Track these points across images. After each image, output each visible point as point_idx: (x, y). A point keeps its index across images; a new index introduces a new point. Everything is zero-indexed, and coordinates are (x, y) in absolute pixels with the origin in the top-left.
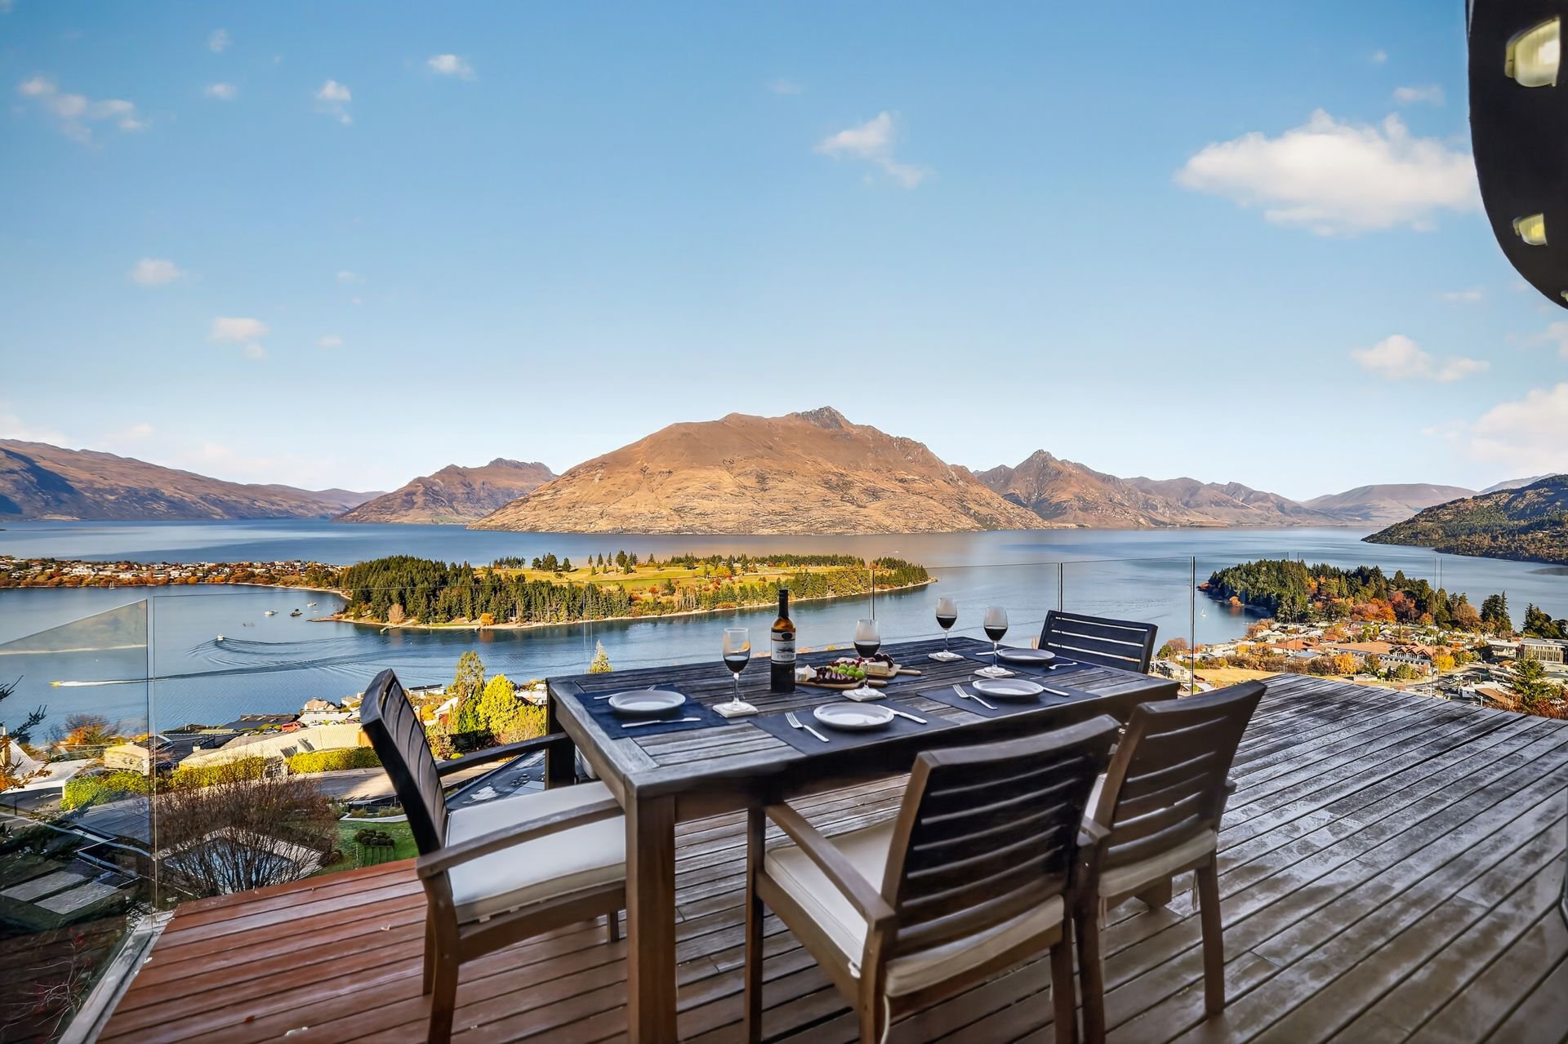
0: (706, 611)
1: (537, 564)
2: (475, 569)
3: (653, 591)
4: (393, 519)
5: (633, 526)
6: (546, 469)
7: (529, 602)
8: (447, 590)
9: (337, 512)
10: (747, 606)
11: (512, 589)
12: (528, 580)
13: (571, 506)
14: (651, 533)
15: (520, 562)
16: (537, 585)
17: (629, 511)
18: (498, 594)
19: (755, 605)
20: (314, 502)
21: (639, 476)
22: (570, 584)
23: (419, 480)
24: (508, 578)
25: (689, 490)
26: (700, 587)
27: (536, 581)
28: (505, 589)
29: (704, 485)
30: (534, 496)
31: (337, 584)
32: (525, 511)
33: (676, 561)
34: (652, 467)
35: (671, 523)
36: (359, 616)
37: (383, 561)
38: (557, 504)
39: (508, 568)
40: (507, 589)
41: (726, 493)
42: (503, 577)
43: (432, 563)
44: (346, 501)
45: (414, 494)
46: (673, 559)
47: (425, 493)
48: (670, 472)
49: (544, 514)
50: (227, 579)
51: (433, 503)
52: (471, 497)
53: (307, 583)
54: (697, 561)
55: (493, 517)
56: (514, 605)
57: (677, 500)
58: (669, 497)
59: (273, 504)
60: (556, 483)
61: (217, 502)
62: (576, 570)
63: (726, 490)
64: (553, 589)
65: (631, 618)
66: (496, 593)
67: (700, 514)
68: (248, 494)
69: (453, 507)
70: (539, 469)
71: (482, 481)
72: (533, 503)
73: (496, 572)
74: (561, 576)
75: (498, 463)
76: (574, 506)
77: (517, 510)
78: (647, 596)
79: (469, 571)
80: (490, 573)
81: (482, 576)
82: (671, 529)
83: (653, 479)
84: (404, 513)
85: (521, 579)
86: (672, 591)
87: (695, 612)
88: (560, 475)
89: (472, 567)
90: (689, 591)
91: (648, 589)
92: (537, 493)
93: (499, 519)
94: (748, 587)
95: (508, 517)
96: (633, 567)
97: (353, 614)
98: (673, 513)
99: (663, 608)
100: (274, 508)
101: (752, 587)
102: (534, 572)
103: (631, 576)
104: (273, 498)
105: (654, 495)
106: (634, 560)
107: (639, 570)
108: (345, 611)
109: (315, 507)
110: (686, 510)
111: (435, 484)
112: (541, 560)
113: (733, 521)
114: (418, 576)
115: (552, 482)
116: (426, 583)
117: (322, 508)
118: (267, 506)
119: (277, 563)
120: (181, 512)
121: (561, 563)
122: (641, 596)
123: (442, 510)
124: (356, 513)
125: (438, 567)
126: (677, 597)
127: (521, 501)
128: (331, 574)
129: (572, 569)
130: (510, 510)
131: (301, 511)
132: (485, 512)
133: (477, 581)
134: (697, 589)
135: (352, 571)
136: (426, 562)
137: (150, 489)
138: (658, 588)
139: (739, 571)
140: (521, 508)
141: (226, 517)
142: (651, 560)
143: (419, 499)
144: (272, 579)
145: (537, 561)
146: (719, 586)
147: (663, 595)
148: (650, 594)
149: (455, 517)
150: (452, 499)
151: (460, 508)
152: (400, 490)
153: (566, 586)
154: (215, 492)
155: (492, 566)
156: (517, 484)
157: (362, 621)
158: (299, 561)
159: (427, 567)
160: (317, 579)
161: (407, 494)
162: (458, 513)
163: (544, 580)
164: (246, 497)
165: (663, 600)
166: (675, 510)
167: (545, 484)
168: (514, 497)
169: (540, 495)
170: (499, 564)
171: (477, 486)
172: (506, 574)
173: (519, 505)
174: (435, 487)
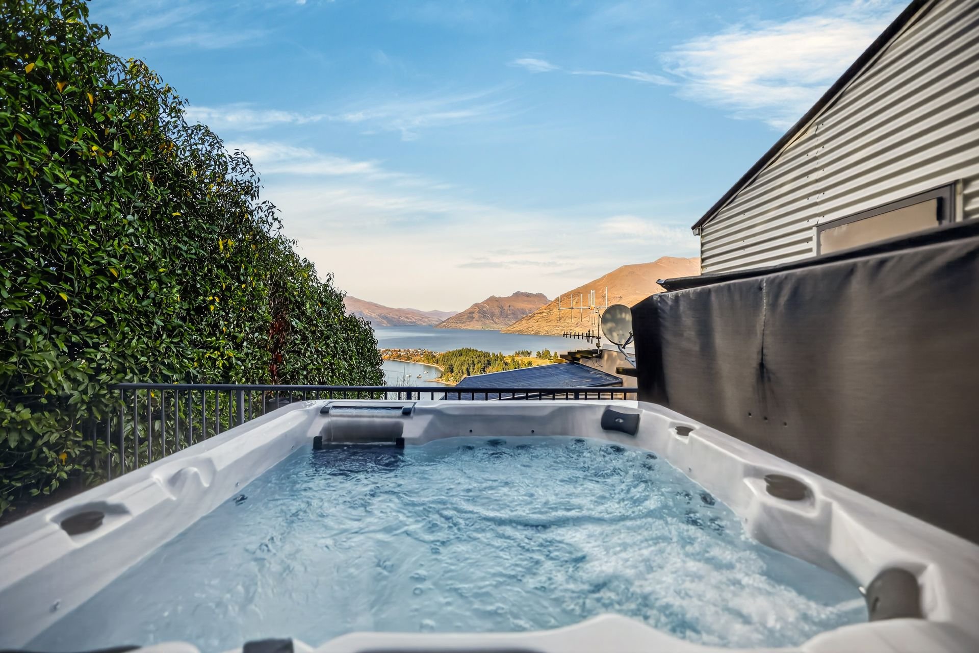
1: (539, 355)
2: (505, 357)
4: (463, 327)
6: (545, 297)
8: (490, 368)
9: (436, 323)
12: (534, 365)
13: (559, 319)
15: (529, 353)
20: (426, 318)
21: (601, 300)
23: (476, 305)
24: (523, 363)
30: (538, 314)
31: (437, 362)
32: (532, 322)
34: (609, 294)
36: (447, 380)
37: (459, 351)
38: (550, 319)
39: (523, 356)
42: (520, 362)
43: (483, 352)
44: (440, 317)
45: (473, 313)
47: (479, 312)
48: (621, 297)
49: (544, 324)
50: (390, 357)
51: (483, 318)
52: (503, 315)
53: (424, 361)
55: (514, 326)
59: (408, 318)
60: (550, 305)
61: (385, 317)
68: (397, 313)
69: (493, 320)
70: (540, 297)
71: (509, 305)
72: (537, 317)
73: (516, 358)
75: (518, 295)
77: (528, 322)
79: (502, 358)
80: (513, 359)
81: (509, 361)
83: (610, 302)
84: (468, 323)
85: (530, 364)
88: (553, 300)
89: (503, 355)
92: (539, 312)
93: (518, 327)
95: (523, 326)
97: (444, 379)
100: (408, 320)
102: (537, 360)
104: (408, 316)
108: (441, 377)
109: (426, 320)
111: (484, 307)
112: (541, 353)
114: (476, 360)
115: (548, 305)
116: (480, 364)
117: (429, 321)
118: (406, 320)
119: (410, 350)
121: (553, 354)
123: (487, 322)
124: (445, 324)
125: (486, 355)
127: (530, 316)
128: (435, 357)
130: (524, 322)
131: (420, 322)
132: (509, 322)
133: (506, 364)
135: (444, 356)
136: (480, 352)
137: (359, 311)
140: (530, 321)
141: (389, 325)
143: (476, 316)
144: (408, 358)
145: (539, 353)
149: (494, 326)
150: (493, 315)
151: (497, 320)
152: (467, 311)
154: (384, 312)
155: (514, 355)
156: (526, 306)
157: (448, 383)
158: (420, 349)
159: (480, 355)
160: (428, 359)
161: (470, 313)
162: (495, 323)
164: (397, 315)
167: (545, 306)
168: (527, 314)
169: (541, 313)
170: (518, 354)
171: (506, 308)
172: (522, 360)
173: (529, 319)
174: (485, 309)
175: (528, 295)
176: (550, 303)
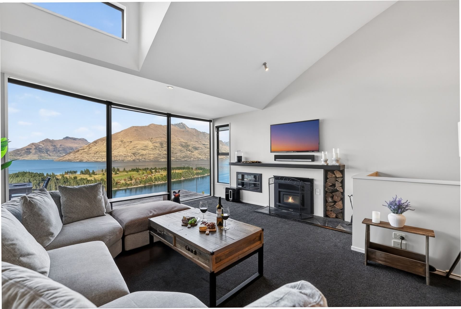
0: (143, 185)
1: (82, 173)
2: (57, 175)
3: (125, 180)
4: (21, 158)
5: (119, 159)
6: (86, 140)
10: (156, 183)
11: (72, 181)
12: (78, 178)
13: (95, 153)
14: (125, 161)
15: (75, 172)
17: (116, 154)
18: (66, 184)
19: (159, 183)
21: (120, 143)
22: (95, 179)
23: (33, 144)
24: (70, 178)
25: (137, 147)
26: (141, 178)
27: (81, 178)
28: (69, 181)
29: (143, 146)
30: (81, 150)
32: (77, 155)
33: (133, 170)
34: (125, 140)
35: (132, 158)
37: (15, 174)
38: (90, 152)
39: (70, 174)
40: (70, 181)
41: (150, 148)
42: (68, 177)
43: (38, 174)
45: (30, 149)
46: (132, 169)
47: (36, 149)
48: (131, 142)
49: (85, 155)
51: (39, 152)
52: (56, 150)
54: (140, 170)
55: (65, 157)
57: (133, 151)
58: (131, 150)
60: (90, 146)
62: (96, 174)
63: (150, 147)
64: (88, 181)
65: (117, 189)
66: (65, 183)
67: (141, 155)
69: (48, 154)
70: (84, 140)
71: (60, 144)
73: (65, 176)
74: (91, 176)
75: (67, 138)
76: (96, 153)
77: (75, 154)
78: (123, 182)
79: (53, 176)
80: (63, 176)
81: (59, 177)
82: (132, 160)
83: (125, 144)
84: (26, 156)
85: (75, 178)
86: (131, 180)
87: (139, 186)
88: (91, 142)
89: (55, 174)
90: (137, 179)
91: (123, 179)
92: (82, 148)
93: (67, 157)
94: (157, 177)
95: (71, 157)
96: (118, 172)
98: (132, 154)
99: (129, 185)
101: (158, 177)
102: (81, 175)
103: (117, 175)
105: (125, 149)
106: (118, 170)
107: (120, 173)
110: (137, 154)
111: (40, 146)
112: (83, 171)
113: (152, 157)
114: (32, 179)
115: (88, 145)
116: (35, 181)
121: (91, 172)
122: (120, 181)
123: (43, 155)
126: (133, 181)
127: (76, 151)
129: (95, 174)
130: (72, 154)
132: (61, 155)
133: (57, 179)
134: (140, 178)
136: (35, 173)
138: (126, 179)
139: (154, 172)
140: (76, 153)
142: (124, 170)
143: (33, 151)
146: (147, 177)
147: (128, 181)
148: (124, 181)
149: (49, 157)
150: (47, 151)
151: (51, 154)
152: (25, 148)
153: (93, 179)
155: (64, 174)
156: (74, 145)
159: (36, 175)
161: (27, 149)
162: (50, 155)
163: (85, 178)
165: (128, 182)
166: (133, 154)
167: (86, 146)
168: (73, 150)
169: (83, 149)
170: (67, 173)
171: (58, 146)
172: (69, 176)
173: (75, 153)
174: (41, 147)
175: (75, 139)
176: (89, 144)
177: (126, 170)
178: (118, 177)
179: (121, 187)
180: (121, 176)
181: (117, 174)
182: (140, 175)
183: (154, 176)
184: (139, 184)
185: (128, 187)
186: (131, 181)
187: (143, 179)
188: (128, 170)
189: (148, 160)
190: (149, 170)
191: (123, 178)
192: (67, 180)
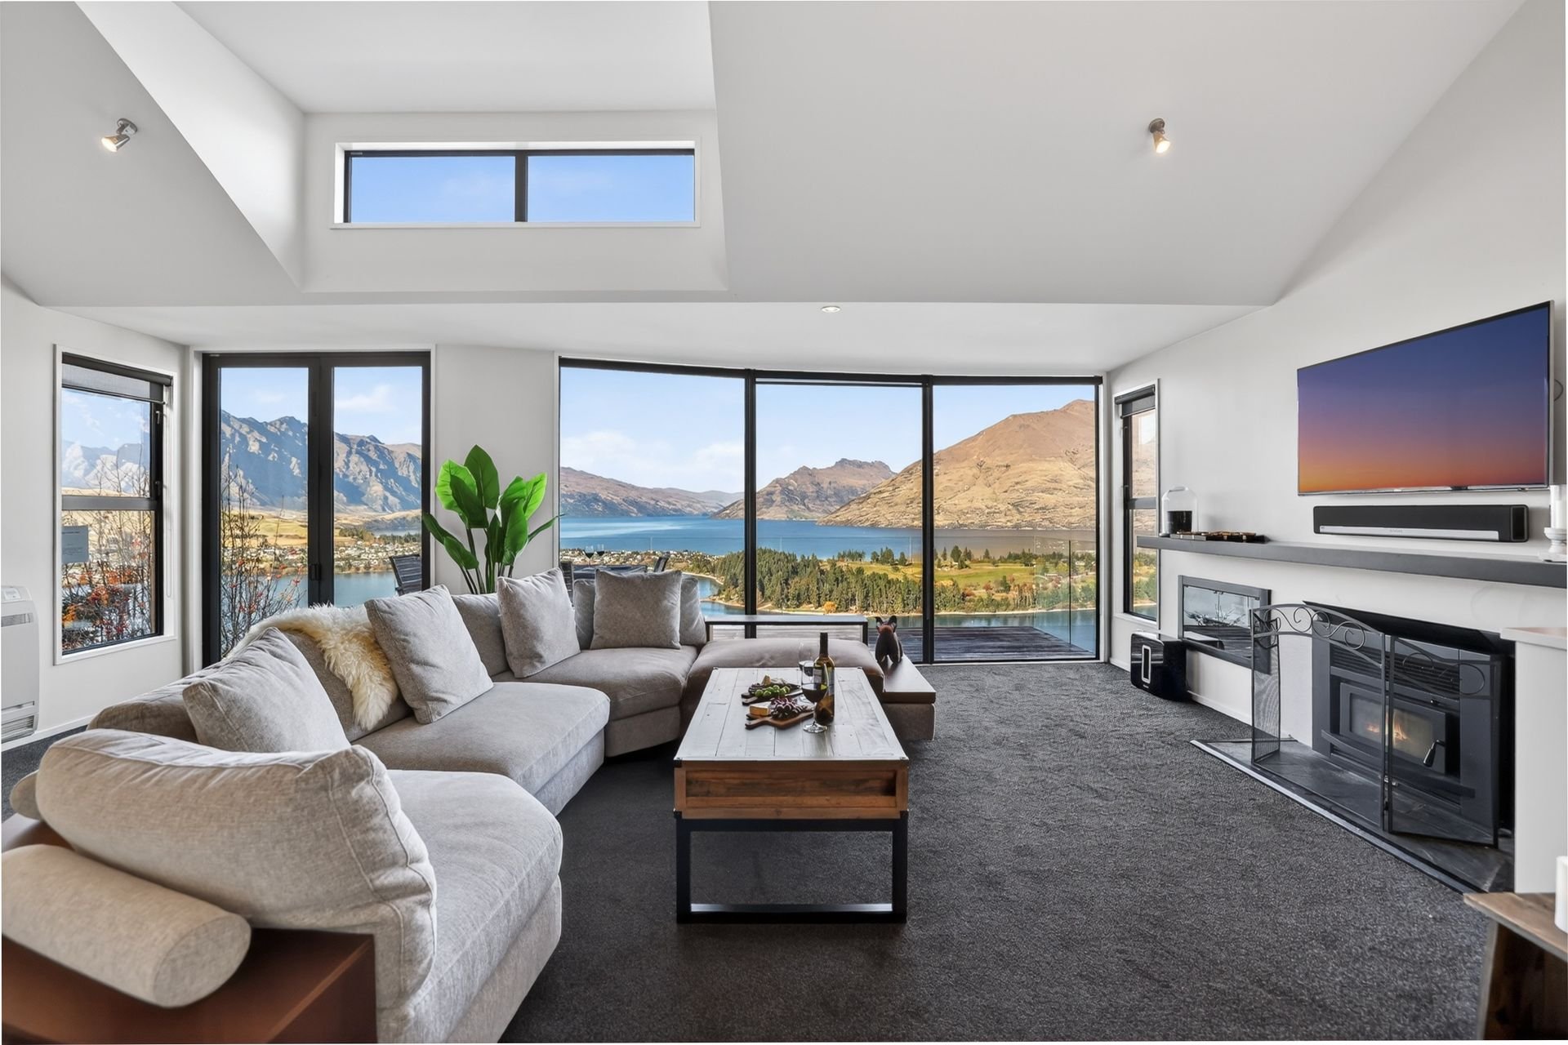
1: (875, 559)
2: (821, 561)
3: (987, 588)
5: (970, 521)
6: (886, 467)
7: (867, 594)
8: (797, 579)
9: (716, 511)
10: (1090, 607)
11: (852, 580)
12: (868, 573)
13: (909, 502)
14: (988, 528)
15: (860, 556)
16: (875, 577)
17: (964, 506)
18: (840, 585)
20: (699, 502)
21: (975, 471)
22: (905, 578)
23: (777, 481)
24: (850, 571)
25: (1029, 484)
26: (1037, 585)
27: (874, 573)
28: (846, 579)
29: (1045, 478)
30: (875, 494)
31: (713, 571)
32: (866, 507)
33: (1014, 558)
34: (989, 462)
35: (1008, 518)
36: (728, 598)
38: (896, 500)
39: (849, 561)
40: (848, 581)
41: (1070, 486)
42: (845, 569)
43: (786, 555)
44: (722, 501)
45: (773, 493)
46: (1010, 556)
47: (782, 492)
48: (1007, 466)
49: (884, 509)
51: (789, 501)
52: (820, 496)
53: (692, 570)
54: (1036, 557)
55: (839, 514)
56: (854, 596)
57: (1015, 495)
58: (1006, 492)
59: (669, 503)
60: (896, 481)
61: (634, 503)
62: (911, 564)
63: (1071, 483)
64: (889, 582)
65: (964, 613)
66: (838, 584)
67: (1040, 509)
68: (654, 496)
69: (804, 505)
70: (881, 466)
71: (829, 480)
72: (874, 499)
73: (839, 564)
74: (897, 570)
75: (843, 463)
76: (912, 502)
77: (860, 506)
78: (981, 593)
79: (816, 563)
80: (834, 565)
81: (828, 567)
82: (1009, 524)
83: (990, 473)
84: (765, 510)
85: (860, 571)
86: (1007, 589)
87: (1030, 611)
88: (899, 472)
89: (818, 558)
90: (1025, 589)
91: (982, 586)
92: (878, 490)
93: (844, 515)
95: (851, 514)
96: (967, 562)
97: (724, 596)
98: (1011, 507)
99: (998, 605)
100: (671, 507)
102: (873, 565)
103: (965, 571)
104: (670, 500)
105: (989, 491)
106: (968, 555)
107: (974, 566)
108: (719, 594)
109: (699, 506)
110: (1025, 505)
111: (789, 484)
112: (879, 553)
113: (1078, 515)
114: (775, 566)
115: (891, 479)
116: (781, 573)
117: (703, 507)
118: (666, 505)
120: (613, 511)
121: (897, 557)
122: (974, 592)
123: (796, 508)
124: (728, 511)
125: (789, 558)
126: (1013, 594)
127: (864, 497)
128: (709, 562)
129: (907, 563)
130: (854, 506)
131: (688, 509)
132: (833, 509)
133: (822, 572)
134: (1034, 587)
135: (724, 561)
136: (781, 554)
137: (593, 494)
138: (992, 585)
139: (1082, 570)
140: (863, 505)
141: (639, 515)
142: (987, 555)
143: (777, 498)
145: (875, 555)
146: (1059, 585)
147: (998, 592)
148: (984, 591)
149: (806, 514)
150: (804, 497)
151: (810, 505)
153: (901, 579)
154: (633, 495)
155: (836, 558)
156: (860, 483)
157: (729, 603)
158: (687, 551)
159: (782, 559)
160: (699, 566)
161: (768, 494)
162: (809, 508)
163: (881, 573)
164: (652, 499)
165: (998, 597)
166: (1013, 505)
167: (885, 482)
168: (857, 495)
169: (880, 492)
170: (842, 557)
171: (825, 485)
172: (847, 567)
173: (862, 503)
174: (790, 488)
175: (861, 465)
176: (894, 476)
177: (991, 555)
178: (968, 576)
179: (975, 611)
180: (977, 575)
181: (967, 566)
182: (1033, 574)
183: (1083, 581)
184: (1029, 605)
185: (997, 613)
186: (1004, 594)
187: (1045, 591)
188: (997, 558)
189: (1064, 526)
190: (1064, 562)
191: (983, 582)
192: (842, 576)
